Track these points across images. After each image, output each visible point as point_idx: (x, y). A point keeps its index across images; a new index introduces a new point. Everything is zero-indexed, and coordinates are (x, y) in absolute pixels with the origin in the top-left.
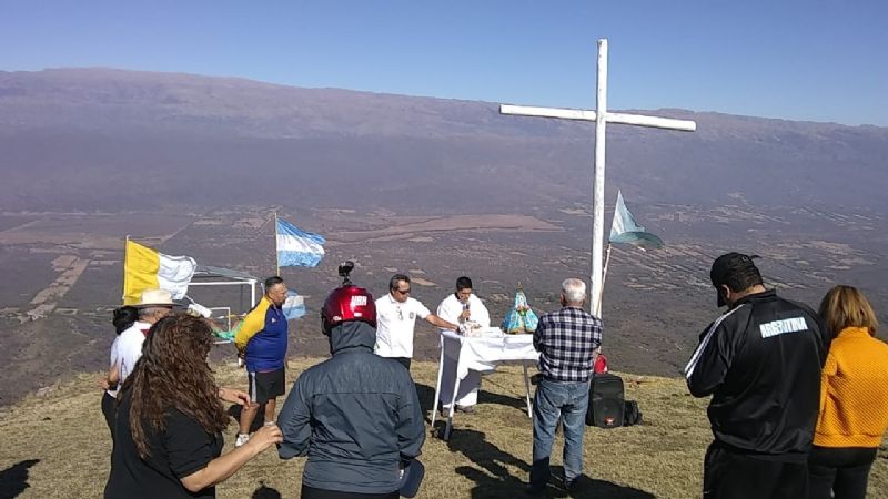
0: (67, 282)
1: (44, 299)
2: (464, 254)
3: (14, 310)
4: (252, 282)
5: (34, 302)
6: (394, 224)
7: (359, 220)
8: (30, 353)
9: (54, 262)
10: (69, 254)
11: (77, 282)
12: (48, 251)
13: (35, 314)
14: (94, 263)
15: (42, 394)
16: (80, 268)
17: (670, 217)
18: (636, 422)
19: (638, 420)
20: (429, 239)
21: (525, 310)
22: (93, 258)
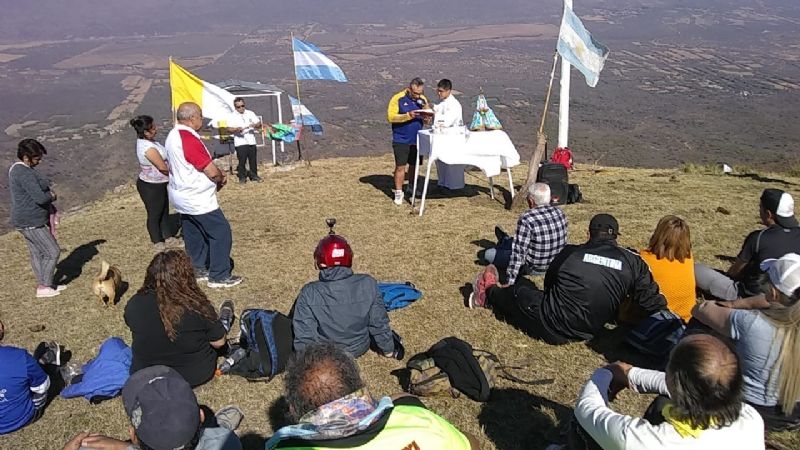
0: (136, 99)
1: (118, 115)
2: (486, 63)
3: (94, 126)
4: (278, 94)
5: (110, 117)
6: (421, 37)
7: (388, 33)
8: (112, 162)
9: (123, 82)
10: (134, 74)
11: (145, 99)
12: (117, 72)
13: (112, 129)
14: (158, 81)
15: (119, 191)
16: (146, 86)
17: (686, 20)
18: (577, 201)
19: (579, 199)
20: (455, 50)
21: (485, 111)
22: (154, 77)
